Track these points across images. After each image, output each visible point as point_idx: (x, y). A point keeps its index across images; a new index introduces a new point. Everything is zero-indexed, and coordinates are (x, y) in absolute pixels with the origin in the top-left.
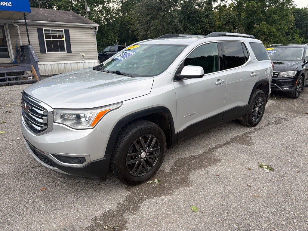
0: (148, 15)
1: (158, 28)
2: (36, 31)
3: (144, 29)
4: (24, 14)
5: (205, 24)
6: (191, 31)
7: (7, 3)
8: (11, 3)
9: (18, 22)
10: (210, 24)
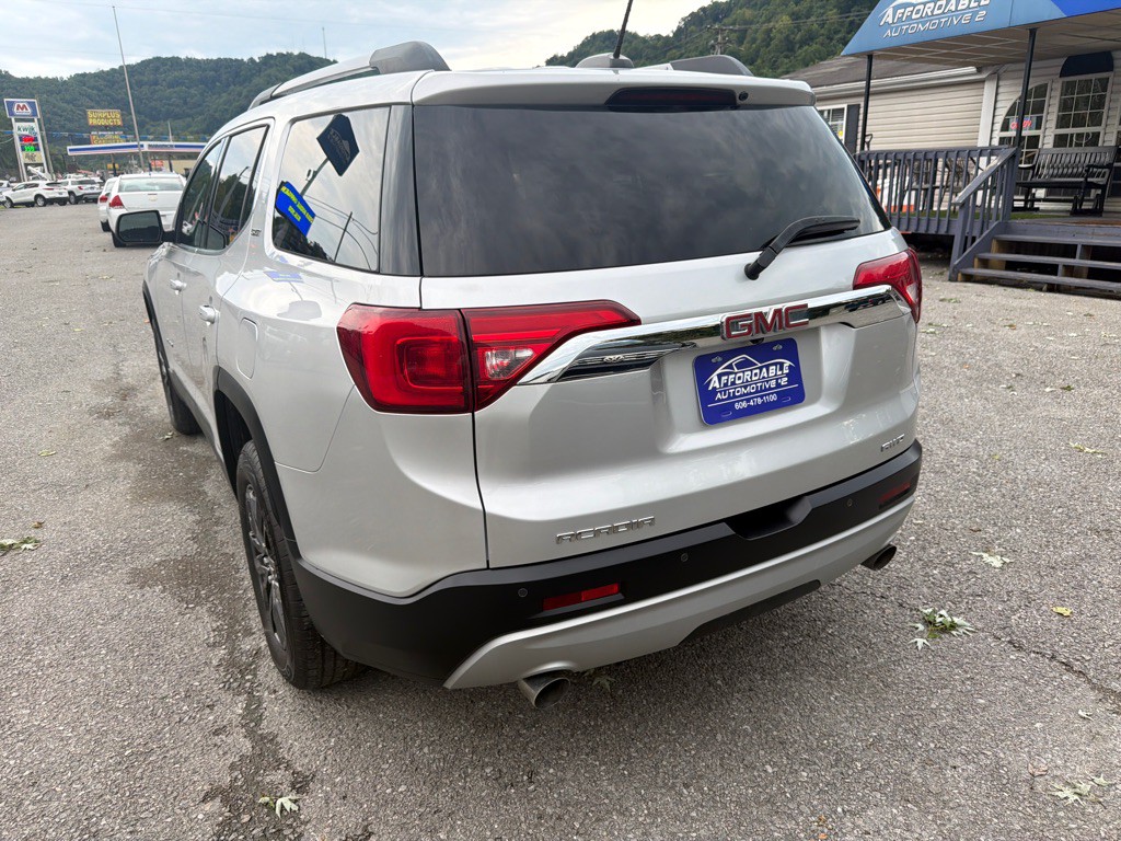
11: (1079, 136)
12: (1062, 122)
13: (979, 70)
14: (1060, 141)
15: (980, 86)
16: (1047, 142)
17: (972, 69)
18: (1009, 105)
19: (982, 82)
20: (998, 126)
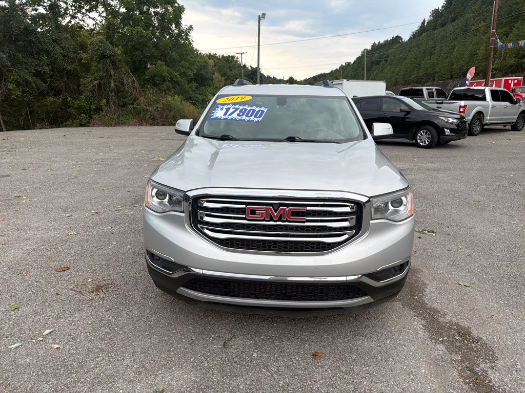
5: (55, 55)
6: (28, 67)
10: (64, 56)
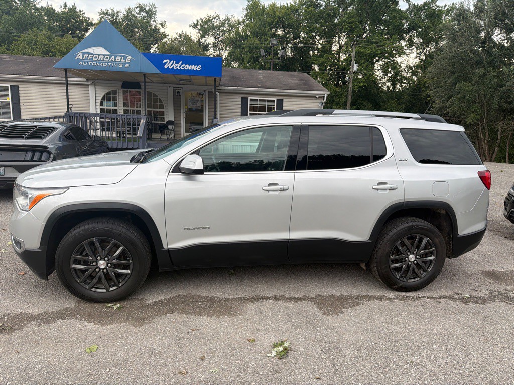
0: (454, 73)
1: (468, 97)
2: (240, 100)
3: (443, 98)
4: (215, 79)
7: (196, 66)
8: (200, 66)
9: (220, 90)
11: (133, 111)
12: (125, 105)
13: (87, 80)
14: (126, 112)
15: (87, 87)
16: (121, 111)
17: (85, 80)
18: (102, 96)
19: (88, 85)
20: (98, 104)
